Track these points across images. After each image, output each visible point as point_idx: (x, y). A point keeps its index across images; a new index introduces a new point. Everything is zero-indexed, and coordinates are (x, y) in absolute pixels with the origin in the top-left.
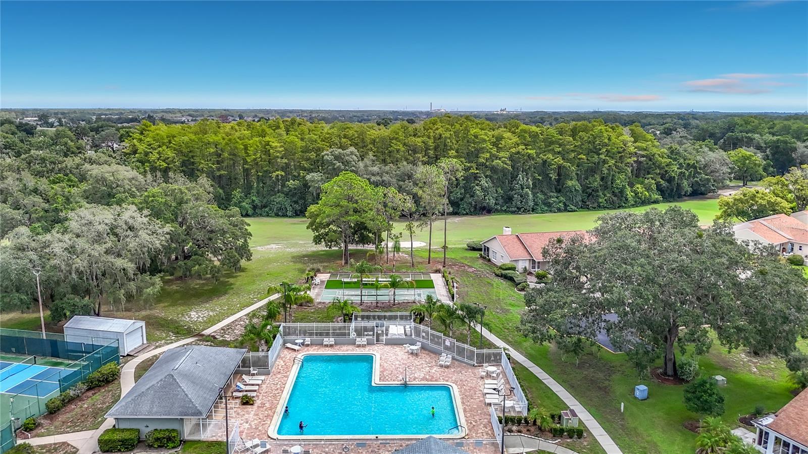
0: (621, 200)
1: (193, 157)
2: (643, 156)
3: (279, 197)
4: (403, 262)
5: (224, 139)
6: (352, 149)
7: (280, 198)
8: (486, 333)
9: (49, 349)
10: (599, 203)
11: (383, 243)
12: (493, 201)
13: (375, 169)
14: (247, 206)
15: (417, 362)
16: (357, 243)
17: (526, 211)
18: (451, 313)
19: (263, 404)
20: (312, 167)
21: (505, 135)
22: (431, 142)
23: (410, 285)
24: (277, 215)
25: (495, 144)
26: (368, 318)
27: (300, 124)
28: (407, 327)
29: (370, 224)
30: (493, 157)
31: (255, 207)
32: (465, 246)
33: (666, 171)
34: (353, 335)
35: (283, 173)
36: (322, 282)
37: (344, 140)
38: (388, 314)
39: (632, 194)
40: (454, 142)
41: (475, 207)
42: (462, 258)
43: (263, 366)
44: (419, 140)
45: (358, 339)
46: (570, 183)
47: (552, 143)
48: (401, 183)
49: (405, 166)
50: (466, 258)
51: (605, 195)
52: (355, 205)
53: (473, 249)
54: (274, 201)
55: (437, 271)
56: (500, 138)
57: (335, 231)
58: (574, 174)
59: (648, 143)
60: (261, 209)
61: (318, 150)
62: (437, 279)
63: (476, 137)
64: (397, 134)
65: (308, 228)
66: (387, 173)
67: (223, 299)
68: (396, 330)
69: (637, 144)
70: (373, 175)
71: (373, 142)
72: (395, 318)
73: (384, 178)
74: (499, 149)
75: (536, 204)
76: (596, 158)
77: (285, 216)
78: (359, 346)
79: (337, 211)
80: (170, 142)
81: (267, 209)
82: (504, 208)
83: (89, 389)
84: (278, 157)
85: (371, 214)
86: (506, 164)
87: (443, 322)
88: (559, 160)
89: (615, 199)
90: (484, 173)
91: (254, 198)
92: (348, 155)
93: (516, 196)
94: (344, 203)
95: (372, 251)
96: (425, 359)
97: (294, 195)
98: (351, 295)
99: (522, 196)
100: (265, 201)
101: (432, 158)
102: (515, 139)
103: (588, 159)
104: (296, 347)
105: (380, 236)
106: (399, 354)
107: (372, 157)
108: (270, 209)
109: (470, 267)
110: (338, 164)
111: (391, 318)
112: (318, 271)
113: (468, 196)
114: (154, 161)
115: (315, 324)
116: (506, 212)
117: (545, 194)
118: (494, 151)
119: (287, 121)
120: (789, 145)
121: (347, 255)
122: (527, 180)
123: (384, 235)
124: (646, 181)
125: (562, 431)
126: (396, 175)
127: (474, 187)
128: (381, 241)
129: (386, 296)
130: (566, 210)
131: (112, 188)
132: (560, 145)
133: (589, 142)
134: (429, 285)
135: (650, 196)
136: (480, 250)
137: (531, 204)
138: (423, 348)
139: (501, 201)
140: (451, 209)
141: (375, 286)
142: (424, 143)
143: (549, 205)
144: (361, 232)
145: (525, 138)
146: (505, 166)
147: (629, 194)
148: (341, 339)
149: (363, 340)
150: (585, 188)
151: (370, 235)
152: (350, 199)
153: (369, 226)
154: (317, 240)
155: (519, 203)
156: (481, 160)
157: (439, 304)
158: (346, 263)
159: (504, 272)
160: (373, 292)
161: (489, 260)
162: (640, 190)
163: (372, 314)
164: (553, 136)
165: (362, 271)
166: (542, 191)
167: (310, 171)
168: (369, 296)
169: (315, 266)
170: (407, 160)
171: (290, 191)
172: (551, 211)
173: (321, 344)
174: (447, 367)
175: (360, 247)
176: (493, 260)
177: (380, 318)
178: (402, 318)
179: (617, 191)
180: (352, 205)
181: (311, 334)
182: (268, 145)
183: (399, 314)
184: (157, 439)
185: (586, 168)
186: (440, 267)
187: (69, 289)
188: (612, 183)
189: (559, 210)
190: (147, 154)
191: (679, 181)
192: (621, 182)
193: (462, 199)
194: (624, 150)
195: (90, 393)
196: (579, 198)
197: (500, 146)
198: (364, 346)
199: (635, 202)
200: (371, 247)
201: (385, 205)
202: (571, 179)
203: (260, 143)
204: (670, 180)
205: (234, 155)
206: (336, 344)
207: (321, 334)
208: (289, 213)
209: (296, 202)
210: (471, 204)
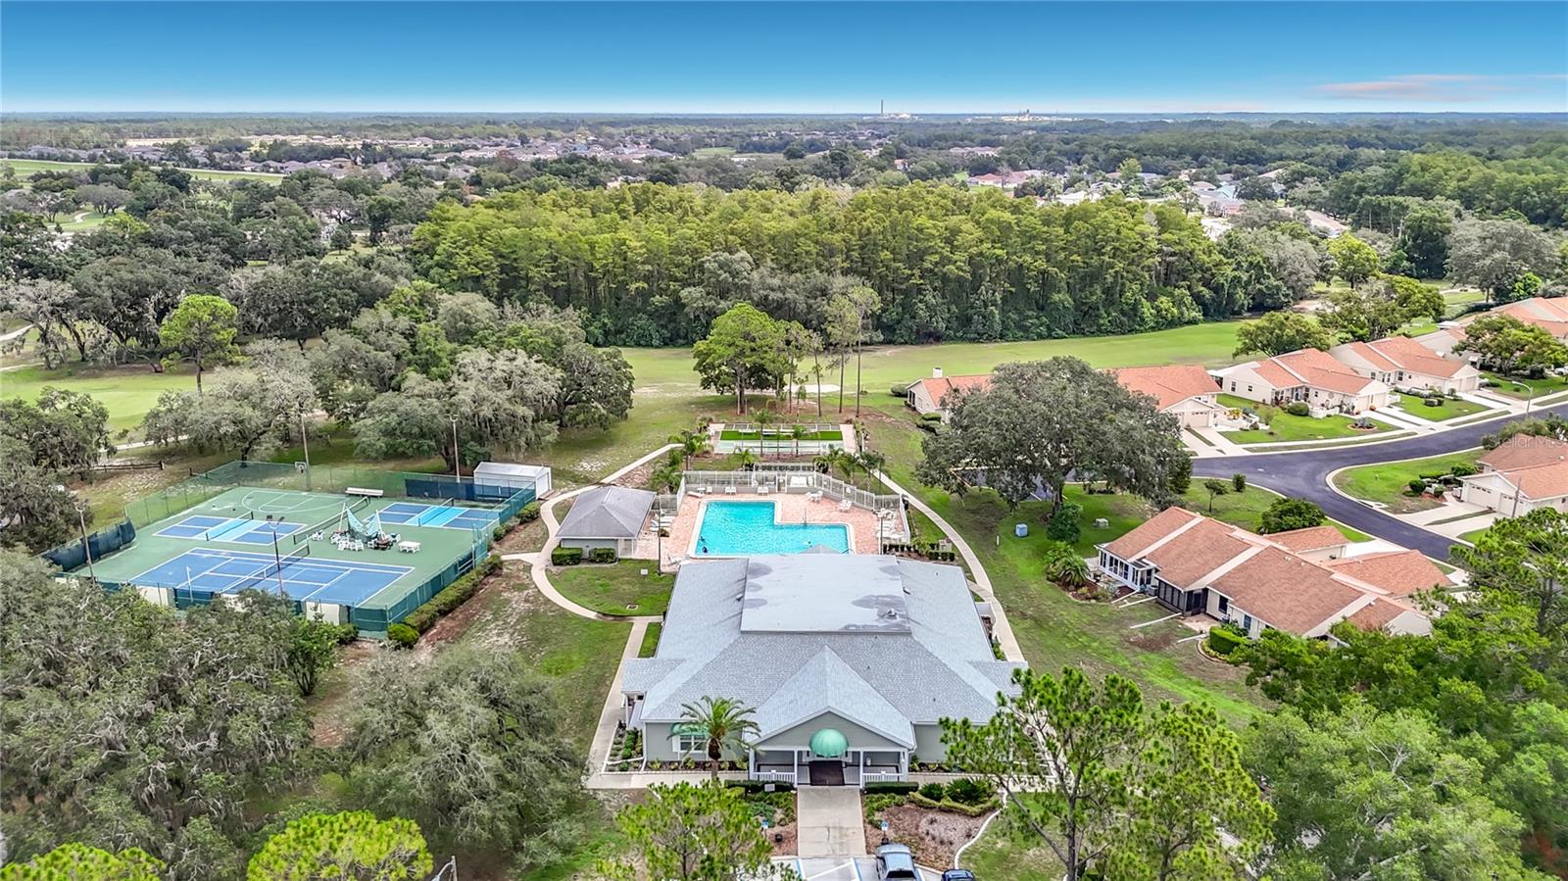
0: (1134, 321)
1: (515, 260)
2: (1173, 254)
3: (640, 319)
4: (808, 411)
5: (560, 235)
6: (743, 253)
7: (643, 321)
8: (885, 479)
9: (463, 492)
10: (1099, 326)
11: (786, 388)
12: (942, 325)
13: (776, 282)
14: (596, 331)
15: (818, 507)
16: (754, 388)
17: (990, 339)
18: (851, 460)
19: (677, 538)
20: (686, 276)
21: (964, 227)
22: (854, 240)
23: (814, 437)
24: (638, 345)
25: (949, 241)
26: (769, 468)
27: (657, 194)
28: (810, 478)
29: (770, 367)
30: (945, 261)
31: (606, 333)
32: (889, 391)
33: (1213, 275)
34: (754, 484)
35: (646, 286)
36: (717, 433)
37: (731, 237)
38: (790, 465)
39: (1153, 311)
40: (890, 238)
41: (918, 332)
42: (882, 406)
43: (671, 508)
44: (838, 237)
45: (760, 488)
46: (1056, 297)
47: (1033, 238)
48: (811, 301)
49: (818, 277)
50: (887, 406)
51: (1109, 315)
52: (753, 344)
53: (899, 395)
54: (633, 324)
55: (849, 422)
56: (955, 232)
57: (726, 374)
58: (1063, 284)
59: (1183, 233)
60: (615, 336)
61: (695, 253)
62: (847, 431)
63: (921, 230)
64: (807, 227)
65: (695, 369)
66: (791, 287)
67: (612, 450)
68: (798, 480)
69: (1166, 236)
70: (773, 290)
71: (772, 239)
72: (798, 468)
73: (788, 295)
74: (954, 249)
75: (1005, 327)
76: (1095, 261)
77: (649, 345)
78: (761, 494)
79: (731, 351)
80: (481, 238)
81: (623, 336)
82: (960, 334)
83: (521, 524)
84: (637, 262)
85: (771, 355)
86: (963, 271)
87: (845, 470)
88: (1041, 263)
89: (1124, 319)
90: (931, 283)
91: (606, 321)
92: (738, 263)
93: (976, 317)
94: (740, 342)
95: (771, 397)
96: (826, 505)
97: (661, 316)
98: (753, 446)
99: (984, 317)
100: (620, 325)
101: (856, 262)
102: (979, 233)
103: (1084, 263)
104: (699, 495)
105: (781, 380)
106: (800, 503)
107: (770, 263)
108: (628, 336)
109: (888, 417)
110: (724, 276)
111: (792, 469)
112: (711, 420)
113: (907, 316)
114: (463, 266)
115: (716, 473)
116: (962, 339)
117: (1020, 314)
118: (946, 252)
119: (636, 188)
120: (1438, 224)
121: (743, 403)
122: (993, 294)
123: (787, 378)
124: (1177, 292)
125: (937, 554)
126: (805, 290)
127: (915, 303)
128: (783, 385)
129: (788, 447)
130: (1050, 336)
131: (470, 323)
132: (1046, 241)
133: (1088, 236)
134: (839, 436)
135: (1182, 314)
136: (906, 396)
137: (998, 328)
138: (825, 496)
139: (955, 324)
140: (882, 337)
141: (777, 437)
142: (844, 240)
143: (1026, 329)
144: (759, 375)
145: (992, 233)
146: (961, 273)
147: (1147, 310)
148: (743, 488)
149: (765, 489)
150: (1079, 305)
151: (770, 378)
152: (747, 336)
153: (769, 369)
154: (706, 384)
155: (980, 327)
156: (927, 265)
157: (841, 453)
158: (742, 411)
159: (926, 423)
160: (775, 444)
161: (914, 409)
162: (1164, 306)
163: (773, 464)
164: (1034, 229)
165: (762, 421)
166: (1016, 309)
167: (685, 284)
168: (770, 447)
169: (708, 415)
170: (819, 266)
171: (657, 311)
172: (1027, 338)
173: (723, 493)
174: (846, 512)
175: (757, 392)
176: (918, 408)
177: (781, 468)
178: (804, 469)
179: (1126, 307)
180: (748, 344)
181: (712, 483)
182: (624, 244)
183: (801, 465)
184: (599, 555)
185: (1081, 274)
186: (853, 417)
187: (469, 437)
188: (1121, 296)
189: (1040, 337)
190: (451, 256)
191: (1231, 291)
192: (1133, 295)
193: (899, 322)
194: (1142, 246)
195: (521, 527)
196: (1069, 319)
197: (956, 243)
198: (766, 494)
199: (1157, 323)
200: (770, 392)
201: (788, 343)
202: (1059, 292)
203: (613, 241)
204: (1217, 289)
205: (577, 258)
206: (738, 492)
207: (723, 483)
208: (655, 342)
209: (664, 327)
210: (911, 328)
